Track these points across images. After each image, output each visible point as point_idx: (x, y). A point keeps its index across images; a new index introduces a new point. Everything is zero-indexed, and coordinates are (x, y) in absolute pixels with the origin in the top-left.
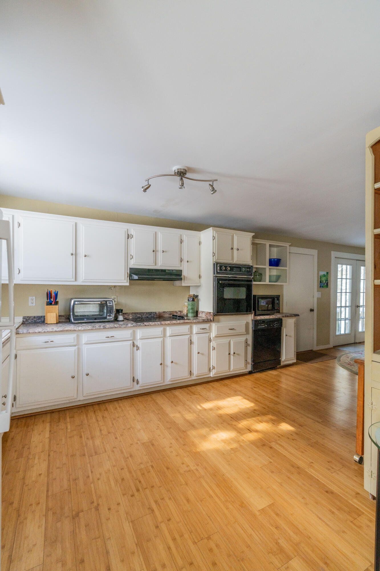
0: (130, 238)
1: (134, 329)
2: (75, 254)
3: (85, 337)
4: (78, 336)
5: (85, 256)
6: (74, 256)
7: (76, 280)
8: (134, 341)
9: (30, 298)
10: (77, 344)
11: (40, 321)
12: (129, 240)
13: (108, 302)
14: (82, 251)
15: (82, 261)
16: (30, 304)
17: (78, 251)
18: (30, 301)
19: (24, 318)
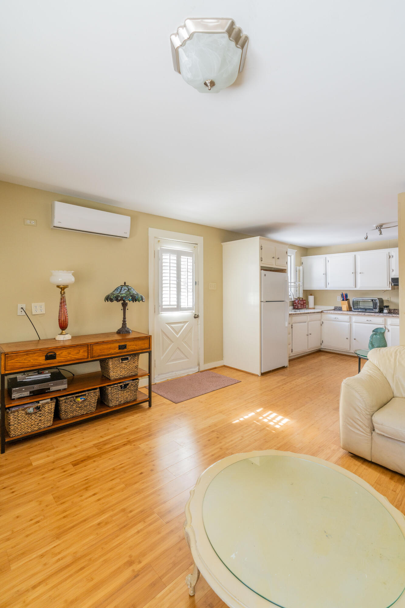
0: (391, 258)
1: (386, 318)
2: (355, 273)
3: (354, 318)
4: (350, 318)
5: (360, 273)
6: (354, 274)
7: (355, 287)
8: (386, 326)
9: (338, 297)
10: (350, 321)
11: (340, 309)
12: (390, 259)
13: (374, 300)
14: (359, 270)
15: (359, 276)
16: (338, 300)
17: (356, 271)
18: (338, 298)
19: (335, 307)
